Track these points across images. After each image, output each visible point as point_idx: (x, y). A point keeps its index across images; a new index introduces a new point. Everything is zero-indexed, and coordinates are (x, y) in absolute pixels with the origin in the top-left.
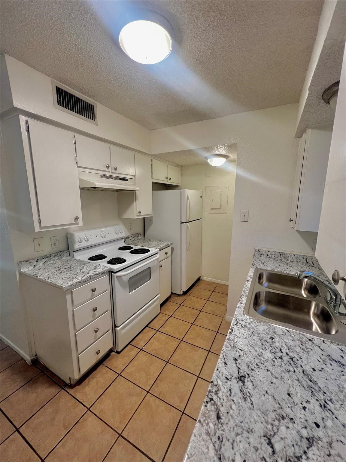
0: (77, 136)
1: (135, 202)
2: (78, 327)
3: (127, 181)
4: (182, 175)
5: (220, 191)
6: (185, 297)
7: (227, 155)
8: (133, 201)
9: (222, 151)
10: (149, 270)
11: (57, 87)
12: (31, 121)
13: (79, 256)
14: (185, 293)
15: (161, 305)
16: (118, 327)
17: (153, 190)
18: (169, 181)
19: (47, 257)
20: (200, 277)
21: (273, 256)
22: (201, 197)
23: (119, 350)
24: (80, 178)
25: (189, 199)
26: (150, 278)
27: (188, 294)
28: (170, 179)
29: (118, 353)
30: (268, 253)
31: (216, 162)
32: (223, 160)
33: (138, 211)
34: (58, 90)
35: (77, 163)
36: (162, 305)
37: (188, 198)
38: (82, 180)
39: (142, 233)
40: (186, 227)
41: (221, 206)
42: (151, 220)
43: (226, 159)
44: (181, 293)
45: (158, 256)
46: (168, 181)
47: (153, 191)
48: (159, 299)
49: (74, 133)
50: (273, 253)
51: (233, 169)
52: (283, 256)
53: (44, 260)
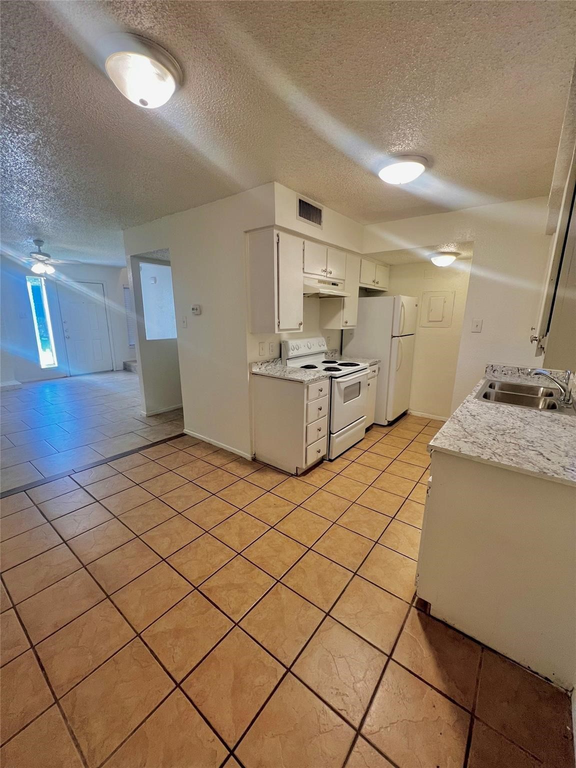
0: (306, 241)
1: (342, 311)
2: (310, 421)
3: (338, 285)
4: (390, 277)
5: (444, 297)
6: (390, 428)
7: (458, 252)
8: (340, 310)
9: (452, 249)
10: (359, 386)
11: (300, 199)
12: (282, 234)
13: (291, 364)
14: (391, 424)
15: (366, 429)
16: (333, 434)
17: (360, 296)
18: (376, 285)
19: (268, 362)
20: (407, 410)
21: (510, 372)
22: (416, 305)
23: (333, 459)
24: (306, 283)
25: (404, 308)
26: (359, 394)
27: (394, 426)
28: (377, 283)
29: (331, 461)
30: (504, 369)
31: (442, 261)
32: (452, 258)
33: (345, 320)
34: (300, 201)
35: (303, 269)
36: (368, 430)
37: (403, 306)
38: (306, 285)
39: (338, 349)
40: (398, 341)
41: (443, 317)
42: (351, 334)
43: (456, 256)
44: (386, 423)
45: (368, 371)
46: (374, 286)
47: (360, 298)
48: (364, 422)
49: (303, 240)
50: (511, 368)
51: (466, 268)
52: (522, 371)
53: (266, 364)
